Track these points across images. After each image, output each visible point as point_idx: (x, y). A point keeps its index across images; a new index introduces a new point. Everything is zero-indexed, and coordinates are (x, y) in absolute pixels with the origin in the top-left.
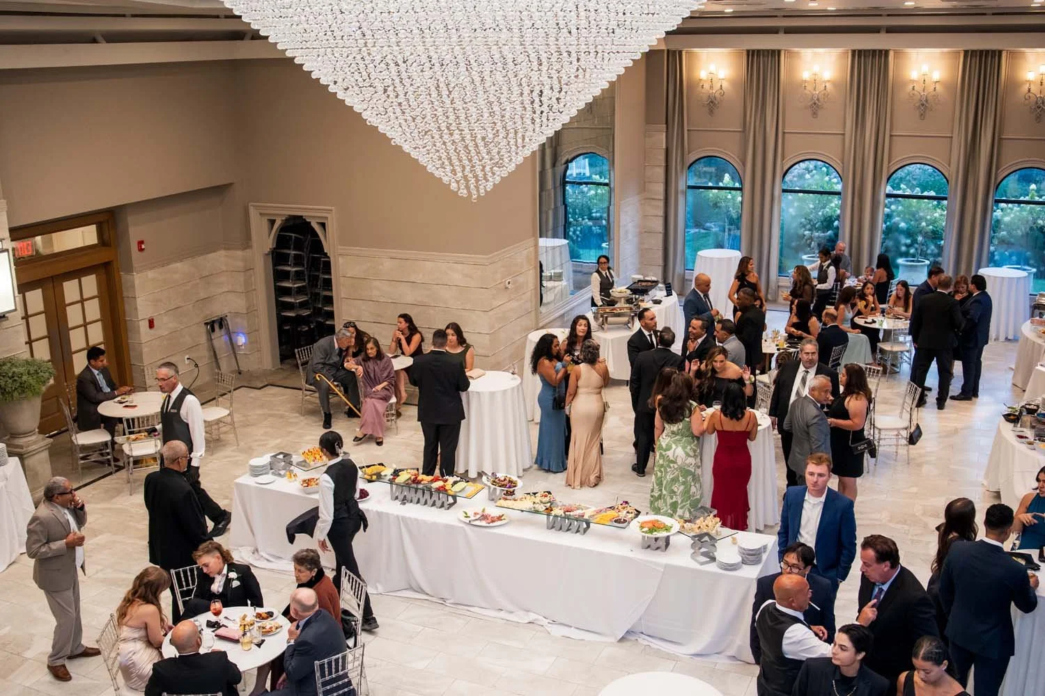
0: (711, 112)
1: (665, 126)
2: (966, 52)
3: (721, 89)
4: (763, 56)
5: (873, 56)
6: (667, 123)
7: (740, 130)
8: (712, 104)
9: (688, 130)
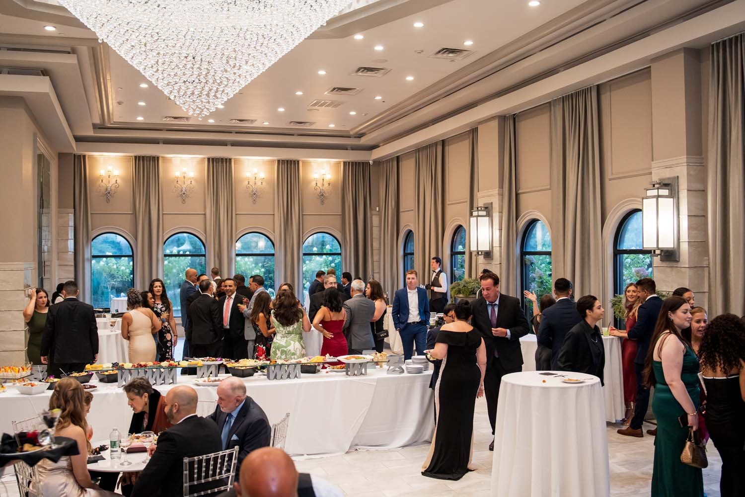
0: (108, 201)
1: (73, 209)
2: (279, 161)
3: (116, 183)
4: (147, 161)
5: (222, 162)
6: (74, 208)
7: (131, 212)
8: (108, 195)
9: (91, 214)
